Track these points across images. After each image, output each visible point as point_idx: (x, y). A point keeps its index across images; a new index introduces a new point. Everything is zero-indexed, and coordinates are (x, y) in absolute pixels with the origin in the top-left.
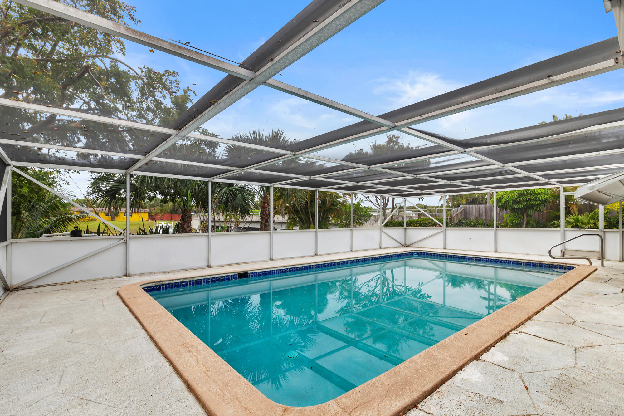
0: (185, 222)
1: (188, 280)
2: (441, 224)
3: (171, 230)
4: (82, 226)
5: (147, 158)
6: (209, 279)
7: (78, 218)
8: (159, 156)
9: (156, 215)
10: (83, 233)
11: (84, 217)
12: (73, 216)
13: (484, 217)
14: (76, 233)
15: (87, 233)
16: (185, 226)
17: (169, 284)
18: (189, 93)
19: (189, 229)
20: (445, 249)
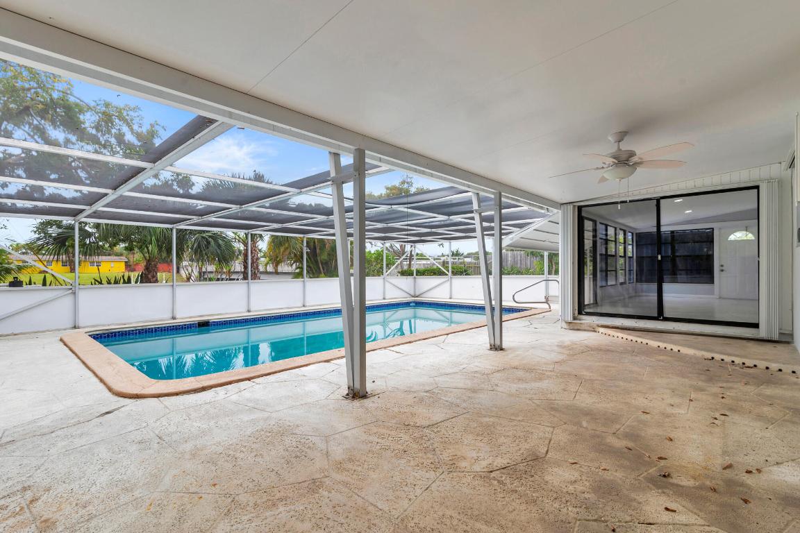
0: (150, 272)
1: (140, 328)
2: (447, 272)
3: (133, 280)
4: (23, 277)
5: (117, 193)
6: (165, 327)
7: (20, 269)
8: (131, 190)
9: (137, 264)
10: (24, 283)
11: (27, 267)
12: (12, 266)
13: (519, 265)
14: (16, 283)
15: (30, 284)
16: (150, 276)
17: (119, 332)
18: (157, 128)
19: (154, 279)
20: (450, 298)
